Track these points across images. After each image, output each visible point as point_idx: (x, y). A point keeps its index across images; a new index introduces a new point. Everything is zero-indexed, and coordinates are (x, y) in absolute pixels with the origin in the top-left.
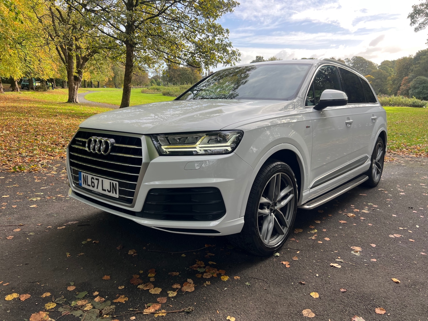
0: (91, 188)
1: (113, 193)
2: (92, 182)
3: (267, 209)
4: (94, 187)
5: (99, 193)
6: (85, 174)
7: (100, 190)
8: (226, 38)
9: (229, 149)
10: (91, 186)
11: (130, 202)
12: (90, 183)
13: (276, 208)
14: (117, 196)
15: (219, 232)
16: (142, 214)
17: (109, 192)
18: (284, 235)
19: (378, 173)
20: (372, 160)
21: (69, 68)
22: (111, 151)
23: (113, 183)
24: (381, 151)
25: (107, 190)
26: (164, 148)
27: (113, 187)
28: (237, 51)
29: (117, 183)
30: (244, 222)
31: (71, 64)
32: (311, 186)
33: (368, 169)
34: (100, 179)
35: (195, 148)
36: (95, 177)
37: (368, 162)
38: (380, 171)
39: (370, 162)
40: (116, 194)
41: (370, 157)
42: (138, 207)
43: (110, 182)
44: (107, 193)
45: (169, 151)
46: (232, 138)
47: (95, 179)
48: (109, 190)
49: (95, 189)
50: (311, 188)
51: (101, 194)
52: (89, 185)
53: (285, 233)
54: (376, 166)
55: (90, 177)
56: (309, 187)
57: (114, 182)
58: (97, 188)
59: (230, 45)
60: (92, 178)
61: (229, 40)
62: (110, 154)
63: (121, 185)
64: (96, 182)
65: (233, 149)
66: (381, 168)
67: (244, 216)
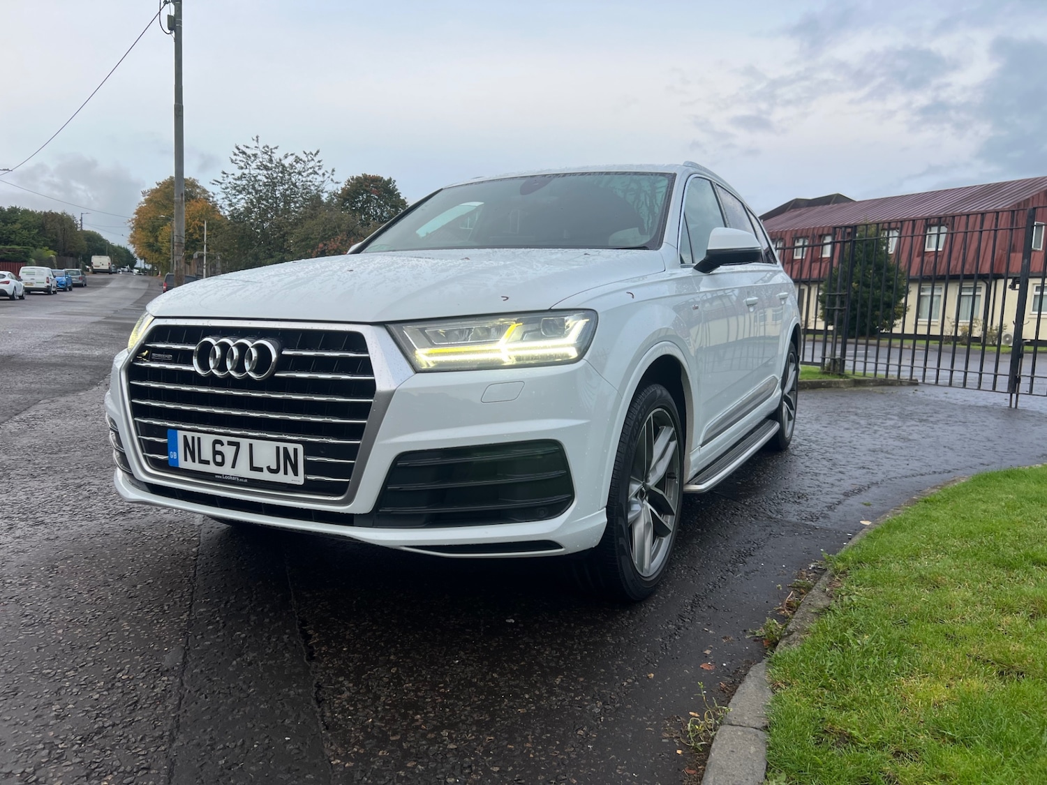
0: (212, 468)
1: (286, 473)
2: (216, 453)
4: (221, 464)
5: (240, 478)
6: (189, 435)
7: (243, 470)
9: (574, 354)
10: (212, 462)
11: (340, 490)
12: (207, 453)
14: (300, 480)
15: (560, 547)
16: (373, 519)
17: (274, 471)
19: (790, 418)
20: (781, 390)
23: (285, 449)
24: (794, 370)
25: (265, 470)
26: (421, 355)
27: (288, 461)
29: (300, 448)
30: (606, 520)
32: (701, 442)
33: (777, 406)
34: (244, 443)
35: (499, 351)
36: (225, 439)
37: (777, 394)
38: (792, 415)
40: (296, 473)
41: (780, 381)
42: (364, 501)
43: (278, 448)
44: (266, 476)
46: (576, 325)
47: (225, 443)
48: (274, 467)
49: (226, 470)
50: (702, 445)
51: (246, 481)
52: (205, 462)
54: (787, 405)
55: (207, 441)
56: (698, 444)
57: (291, 447)
58: (233, 466)
60: (217, 442)
62: (276, 375)
64: (229, 452)
67: (607, 507)
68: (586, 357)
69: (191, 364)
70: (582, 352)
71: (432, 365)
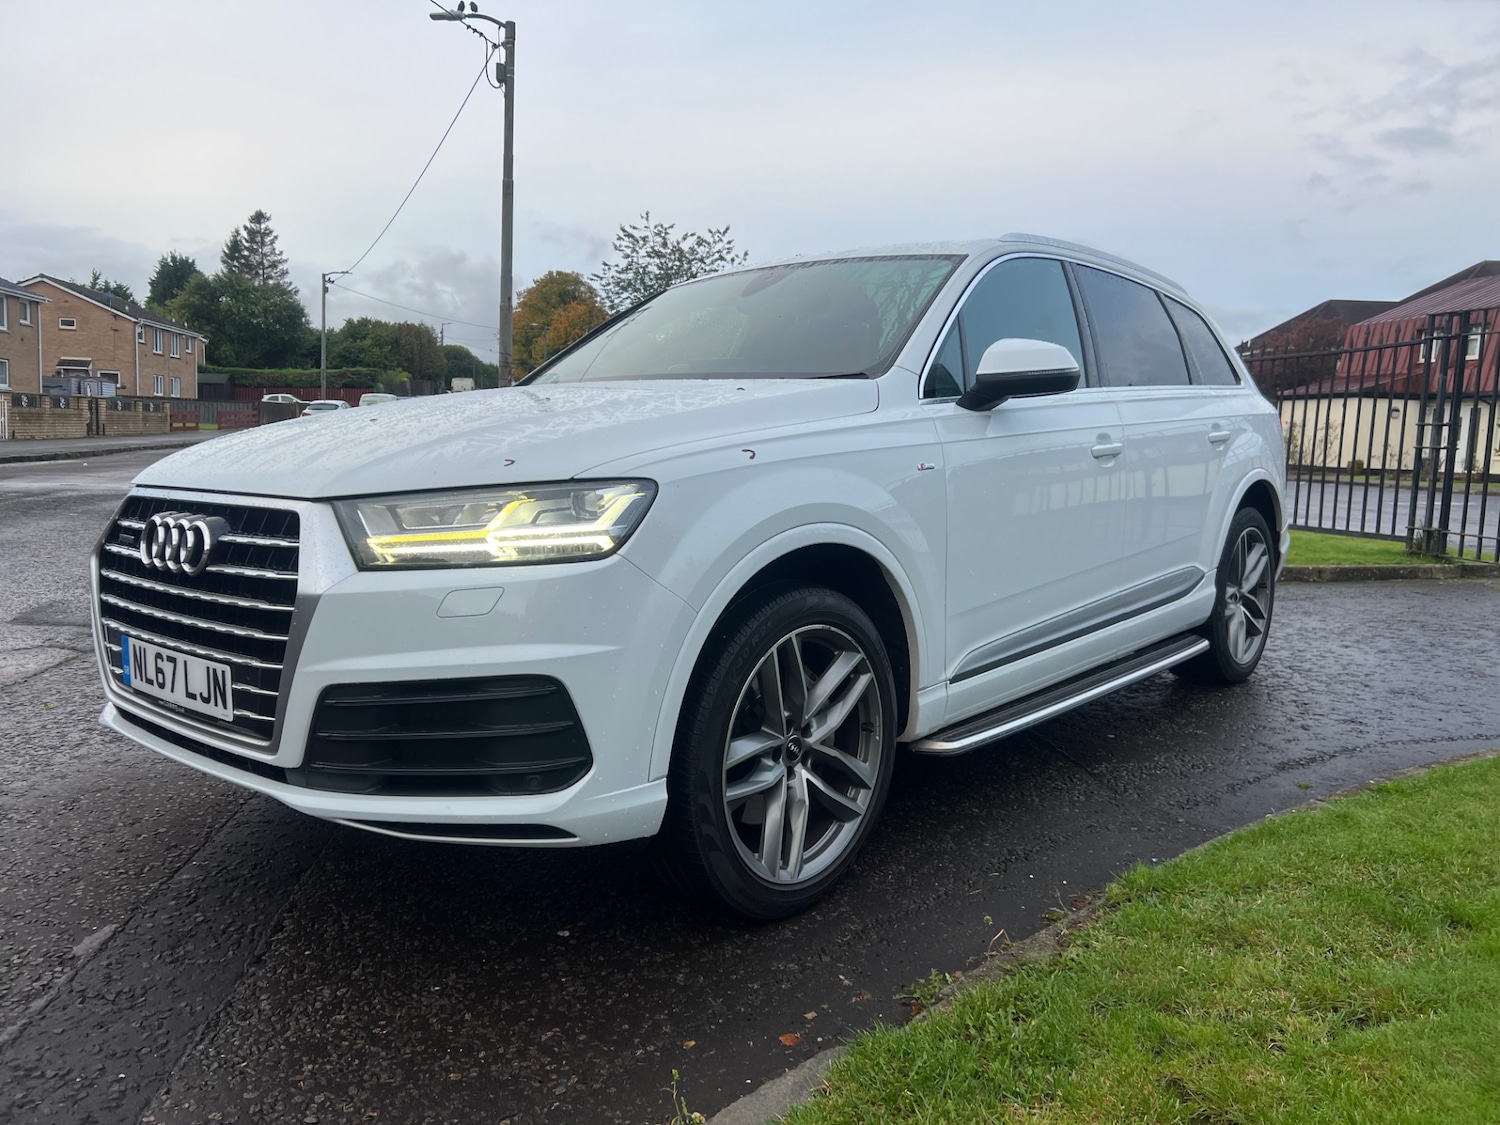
0: (154, 691)
1: (216, 705)
4: (162, 686)
5: (179, 706)
6: (138, 645)
7: (179, 698)
9: (607, 544)
10: (155, 682)
12: (152, 674)
14: (228, 714)
15: (573, 836)
16: (307, 775)
17: (206, 701)
22: (213, 560)
23: (215, 670)
24: (1263, 554)
25: (198, 696)
26: (377, 545)
27: (216, 684)
29: (227, 669)
30: (666, 796)
32: (950, 673)
33: (1208, 614)
34: (181, 658)
35: (482, 540)
36: (165, 652)
37: (1207, 592)
38: (1259, 626)
39: (1212, 590)
40: (225, 706)
41: (1211, 573)
42: (291, 751)
43: (208, 668)
44: (198, 706)
45: (394, 556)
46: (617, 502)
47: (165, 658)
48: (206, 695)
50: (954, 680)
51: (183, 710)
52: (150, 682)
54: (1243, 609)
55: (152, 650)
56: (943, 677)
57: (220, 667)
58: (172, 691)
60: (159, 656)
63: (240, 673)
64: (168, 669)
65: (620, 542)
67: (668, 777)
68: (627, 548)
69: (138, 548)
71: (391, 561)
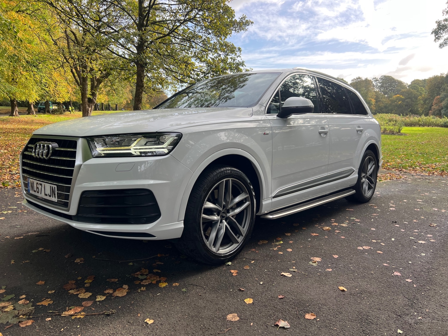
0: (36, 194)
1: (53, 197)
2: (37, 188)
3: (217, 215)
4: (38, 192)
5: (43, 198)
6: (32, 180)
7: (42, 195)
8: (238, 56)
9: (166, 151)
10: (36, 191)
11: (66, 205)
12: (35, 189)
13: (228, 215)
15: (154, 236)
16: (77, 218)
17: (50, 196)
18: (239, 244)
19: (370, 188)
20: (359, 174)
21: (83, 90)
22: (52, 155)
23: (52, 187)
24: (373, 165)
25: (48, 195)
26: (99, 150)
27: (53, 191)
28: (251, 70)
29: (56, 186)
30: (183, 226)
31: (85, 86)
32: (273, 195)
33: (356, 182)
34: (43, 184)
35: (130, 149)
36: (39, 182)
37: (355, 176)
38: (372, 186)
39: (357, 175)
40: (55, 198)
41: (356, 170)
42: (73, 210)
44: (48, 198)
45: (104, 154)
46: (169, 139)
47: (39, 184)
48: (50, 194)
49: (39, 195)
50: (274, 197)
51: (44, 199)
52: (35, 191)
53: (240, 241)
54: (367, 180)
55: (35, 182)
56: (271, 196)
57: (54, 186)
58: (41, 194)
59: (242, 64)
60: (37, 183)
61: (241, 59)
62: (51, 158)
63: (59, 188)
64: (40, 187)
66: (373, 183)
67: (184, 221)
68: (171, 153)
70: (170, 151)
71: (103, 155)
